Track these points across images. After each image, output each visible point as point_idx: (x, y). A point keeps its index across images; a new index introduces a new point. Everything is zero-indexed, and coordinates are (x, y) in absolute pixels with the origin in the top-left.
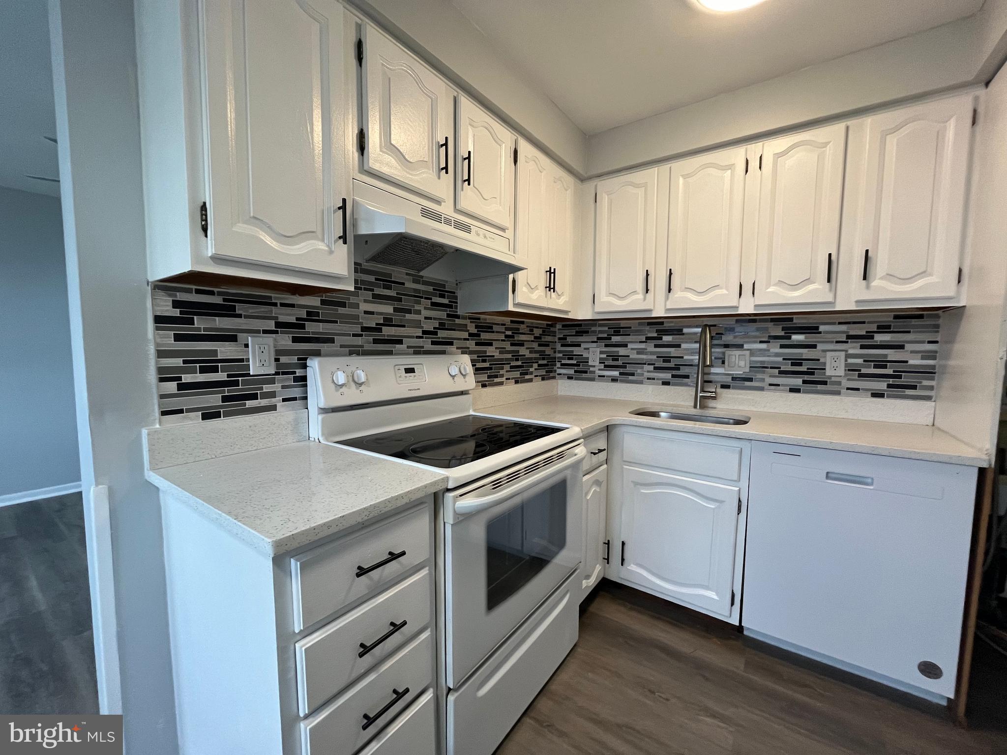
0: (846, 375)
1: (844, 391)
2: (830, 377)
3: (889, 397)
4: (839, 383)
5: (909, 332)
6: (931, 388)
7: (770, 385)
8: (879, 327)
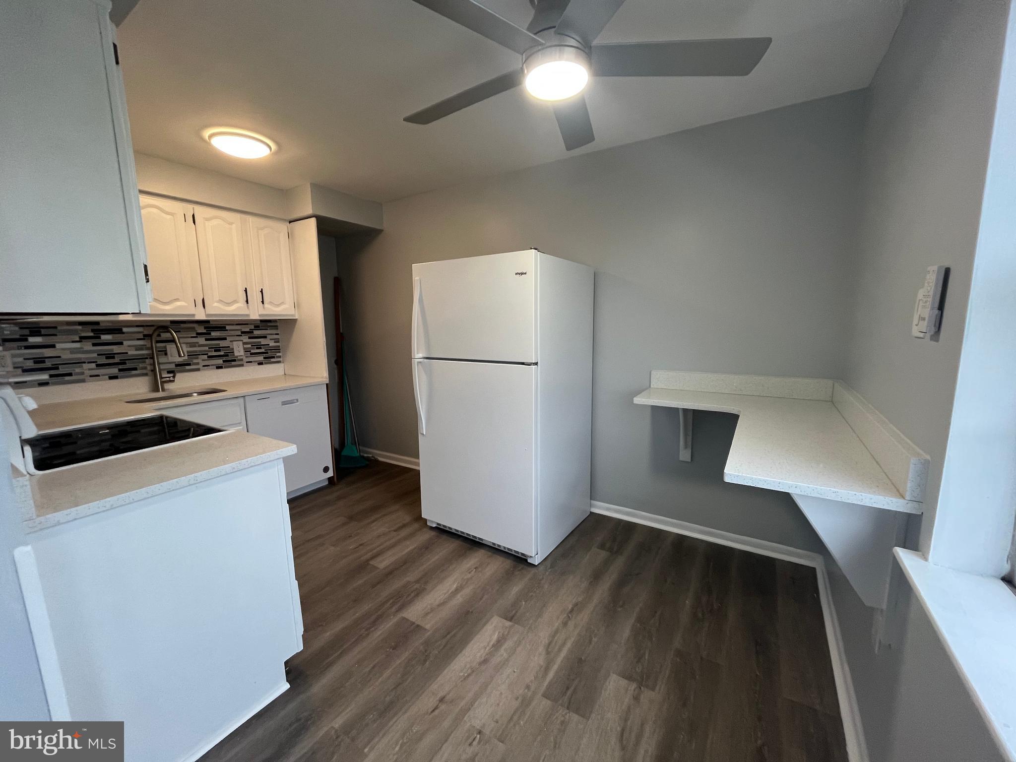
0: (245, 354)
1: (245, 364)
2: (237, 357)
3: (266, 363)
4: (242, 360)
5: (267, 329)
6: (280, 357)
7: (204, 366)
8: (255, 327)
